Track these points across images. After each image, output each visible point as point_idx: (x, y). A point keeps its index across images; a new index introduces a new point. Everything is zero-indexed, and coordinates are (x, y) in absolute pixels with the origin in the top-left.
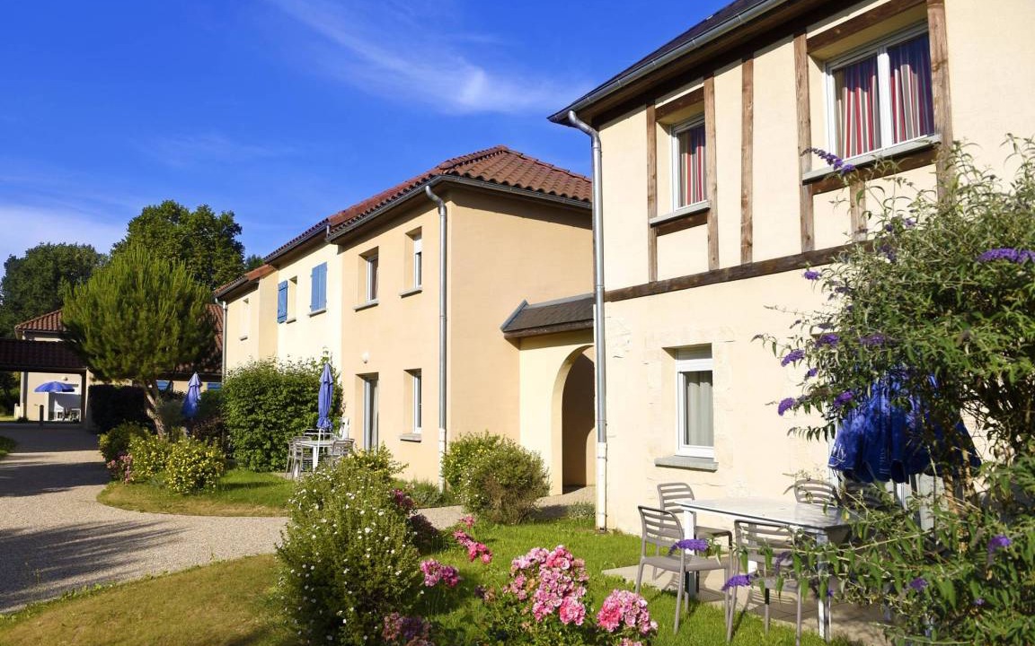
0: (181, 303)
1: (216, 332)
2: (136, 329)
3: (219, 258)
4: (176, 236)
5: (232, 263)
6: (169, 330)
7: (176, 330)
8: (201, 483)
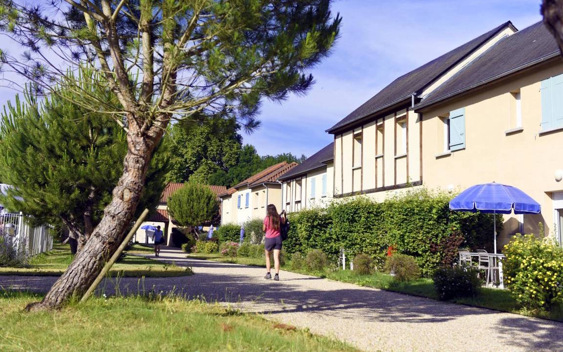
0: (207, 199)
1: (219, 208)
2: (193, 209)
3: (226, 146)
4: (201, 134)
5: (235, 150)
6: (203, 210)
7: (205, 209)
8: (212, 251)
